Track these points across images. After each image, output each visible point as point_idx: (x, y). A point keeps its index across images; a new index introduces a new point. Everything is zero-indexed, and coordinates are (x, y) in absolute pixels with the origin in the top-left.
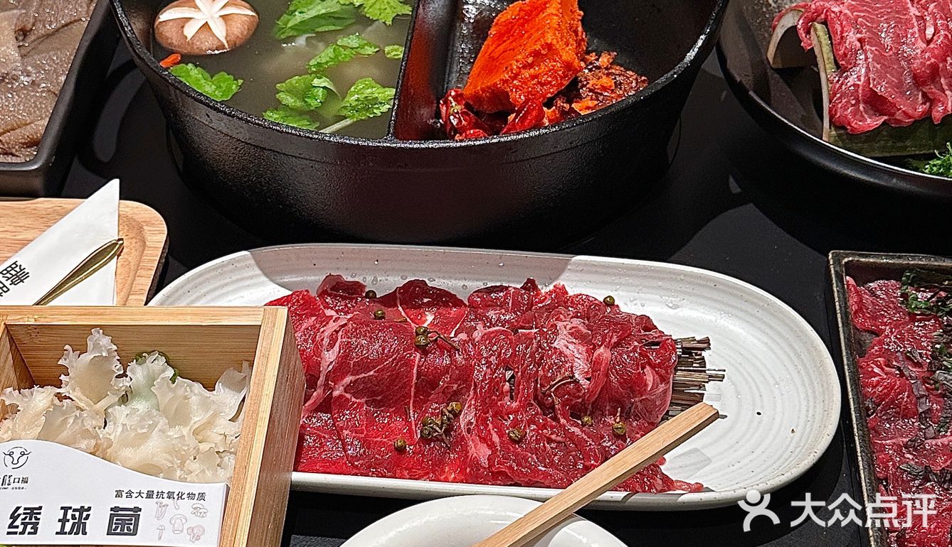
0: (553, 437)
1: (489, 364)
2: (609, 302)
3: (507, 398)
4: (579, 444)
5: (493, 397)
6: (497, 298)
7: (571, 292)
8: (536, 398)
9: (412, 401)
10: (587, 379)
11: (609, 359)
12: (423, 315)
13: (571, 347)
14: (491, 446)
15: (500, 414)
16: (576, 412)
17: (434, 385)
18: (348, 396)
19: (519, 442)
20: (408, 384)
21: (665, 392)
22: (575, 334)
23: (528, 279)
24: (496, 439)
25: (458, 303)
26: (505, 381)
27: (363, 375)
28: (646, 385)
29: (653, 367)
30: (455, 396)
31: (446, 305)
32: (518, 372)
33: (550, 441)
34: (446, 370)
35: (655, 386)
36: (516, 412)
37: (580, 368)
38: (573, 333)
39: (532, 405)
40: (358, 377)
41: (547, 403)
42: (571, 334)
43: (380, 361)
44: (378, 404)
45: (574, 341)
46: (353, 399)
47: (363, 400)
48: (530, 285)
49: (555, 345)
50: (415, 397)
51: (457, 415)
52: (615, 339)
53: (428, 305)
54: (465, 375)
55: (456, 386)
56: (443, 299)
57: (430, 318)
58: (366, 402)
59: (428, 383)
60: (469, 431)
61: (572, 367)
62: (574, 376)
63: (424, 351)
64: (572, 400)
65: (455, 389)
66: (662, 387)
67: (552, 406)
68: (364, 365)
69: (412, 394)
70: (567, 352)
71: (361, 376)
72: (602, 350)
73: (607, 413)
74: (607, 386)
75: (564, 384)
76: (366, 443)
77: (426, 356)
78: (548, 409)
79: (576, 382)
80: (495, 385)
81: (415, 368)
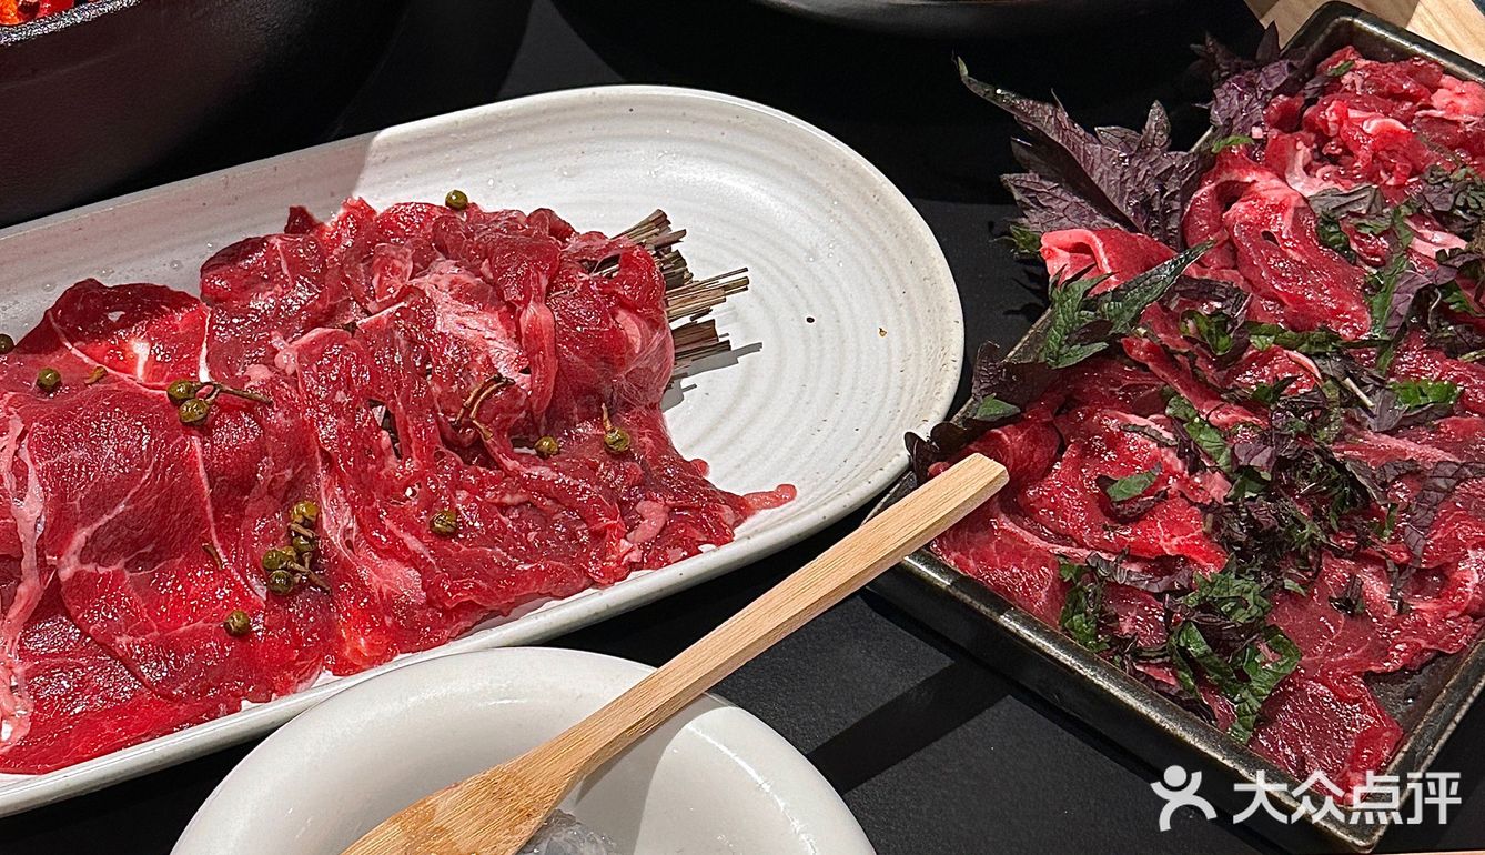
0: (508, 499)
1: (336, 409)
2: (458, 204)
3: (392, 460)
4: (561, 497)
5: (370, 467)
6: (254, 267)
7: (380, 204)
8: (446, 443)
9: (213, 530)
10: (523, 371)
11: (552, 322)
13: (472, 322)
14: (413, 560)
15: (393, 491)
16: (523, 437)
17: (245, 484)
18: (90, 568)
19: (454, 534)
20: (195, 502)
21: (663, 345)
22: (463, 294)
23: (292, 210)
24: (414, 544)
25: (179, 300)
26: (379, 429)
27: (106, 518)
28: (630, 346)
29: (631, 308)
30: (289, 493)
32: (395, 404)
33: (504, 508)
34: (260, 451)
35: (646, 342)
36: (420, 477)
37: (504, 355)
38: (460, 296)
39: (442, 455)
40: (96, 526)
41: (466, 440)
42: (457, 297)
43: (133, 478)
44: (151, 560)
45: (469, 308)
46: (102, 570)
47: (120, 565)
48: (300, 221)
49: (439, 327)
50: (216, 519)
51: (313, 524)
52: (544, 283)
54: (300, 447)
55: (289, 471)
58: (127, 565)
59: (235, 484)
60: (349, 544)
61: (489, 358)
62: (500, 375)
63: (204, 428)
64: (508, 420)
65: (288, 477)
66: (657, 338)
67: (478, 443)
68: (101, 500)
69: (210, 516)
70: (470, 335)
71: (101, 523)
72: (532, 309)
73: (576, 418)
74: (563, 373)
75: (489, 396)
76: (169, 646)
77: (210, 434)
78: (476, 451)
79: (509, 384)
80: (361, 444)
81: (201, 467)
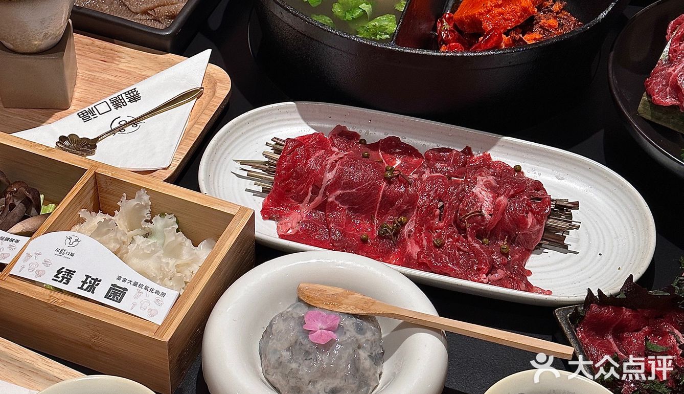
0: (462, 248)
1: (429, 195)
2: (518, 169)
3: (437, 219)
4: (477, 254)
5: (428, 217)
6: (444, 156)
7: (494, 158)
8: (455, 222)
9: (376, 212)
10: (489, 215)
11: (506, 204)
12: (394, 159)
13: (483, 193)
14: (421, 247)
15: (430, 229)
16: (479, 235)
17: (392, 204)
18: (337, 202)
19: (440, 247)
20: (375, 201)
21: (539, 231)
22: (488, 185)
23: (467, 147)
24: (425, 243)
25: (418, 155)
26: (437, 208)
27: (348, 191)
28: (527, 224)
29: (533, 213)
30: (404, 213)
31: (410, 155)
32: (446, 203)
33: (459, 250)
34: (401, 195)
35: (533, 226)
36: (441, 228)
37: (487, 206)
38: (486, 185)
39: (452, 226)
40: (345, 192)
41: (462, 226)
42: (485, 185)
43: (361, 183)
44: (355, 211)
45: (486, 189)
46: (340, 205)
47: (346, 207)
48: (468, 151)
49: (473, 190)
50: (379, 209)
51: (403, 225)
52: (512, 192)
53: (398, 153)
54: (412, 201)
55: (406, 207)
56: (409, 151)
57: (398, 162)
58: (348, 208)
59: (389, 203)
60: (409, 236)
61: (481, 206)
62: (481, 211)
63: (389, 182)
64: (478, 227)
65: (405, 208)
66: (537, 227)
67: (465, 229)
68: (350, 185)
69: (378, 207)
70: (480, 196)
71: (347, 191)
72: (502, 198)
73: (499, 238)
74: (502, 221)
75: (474, 216)
76: (343, 233)
77: (390, 185)
78: (462, 230)
79: (483, 216)
80: (430, 210)
81: (382, 191)
